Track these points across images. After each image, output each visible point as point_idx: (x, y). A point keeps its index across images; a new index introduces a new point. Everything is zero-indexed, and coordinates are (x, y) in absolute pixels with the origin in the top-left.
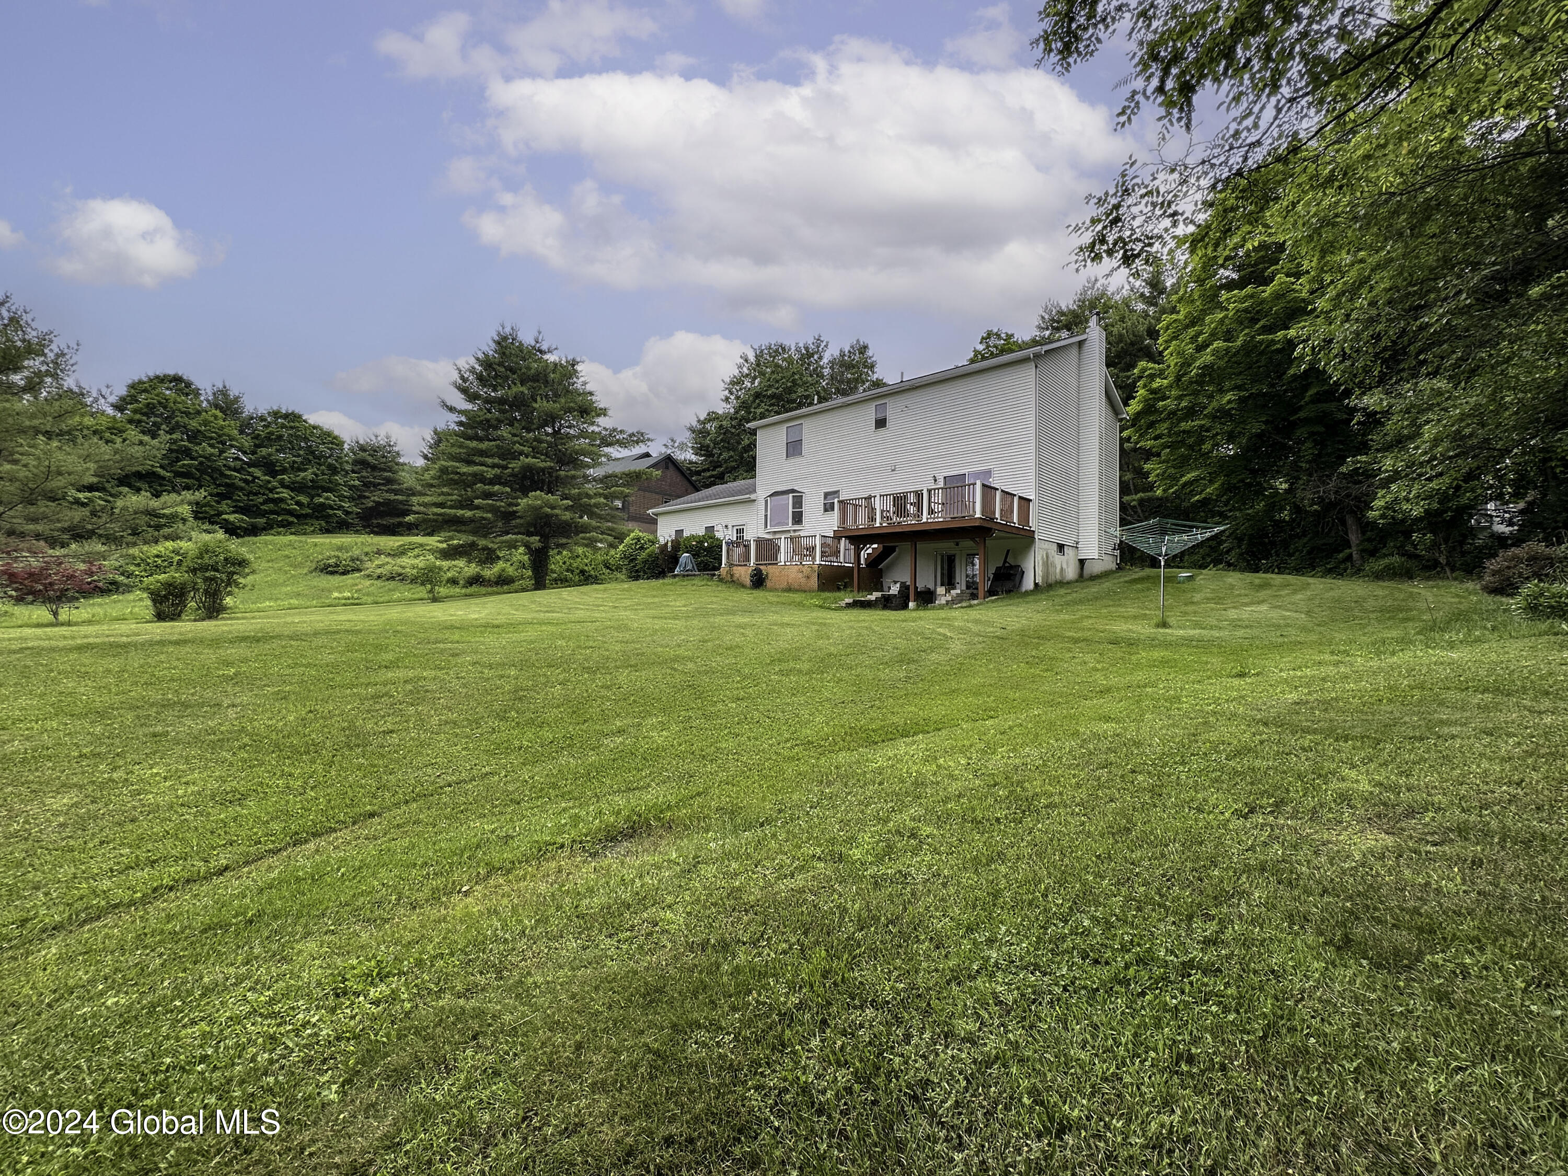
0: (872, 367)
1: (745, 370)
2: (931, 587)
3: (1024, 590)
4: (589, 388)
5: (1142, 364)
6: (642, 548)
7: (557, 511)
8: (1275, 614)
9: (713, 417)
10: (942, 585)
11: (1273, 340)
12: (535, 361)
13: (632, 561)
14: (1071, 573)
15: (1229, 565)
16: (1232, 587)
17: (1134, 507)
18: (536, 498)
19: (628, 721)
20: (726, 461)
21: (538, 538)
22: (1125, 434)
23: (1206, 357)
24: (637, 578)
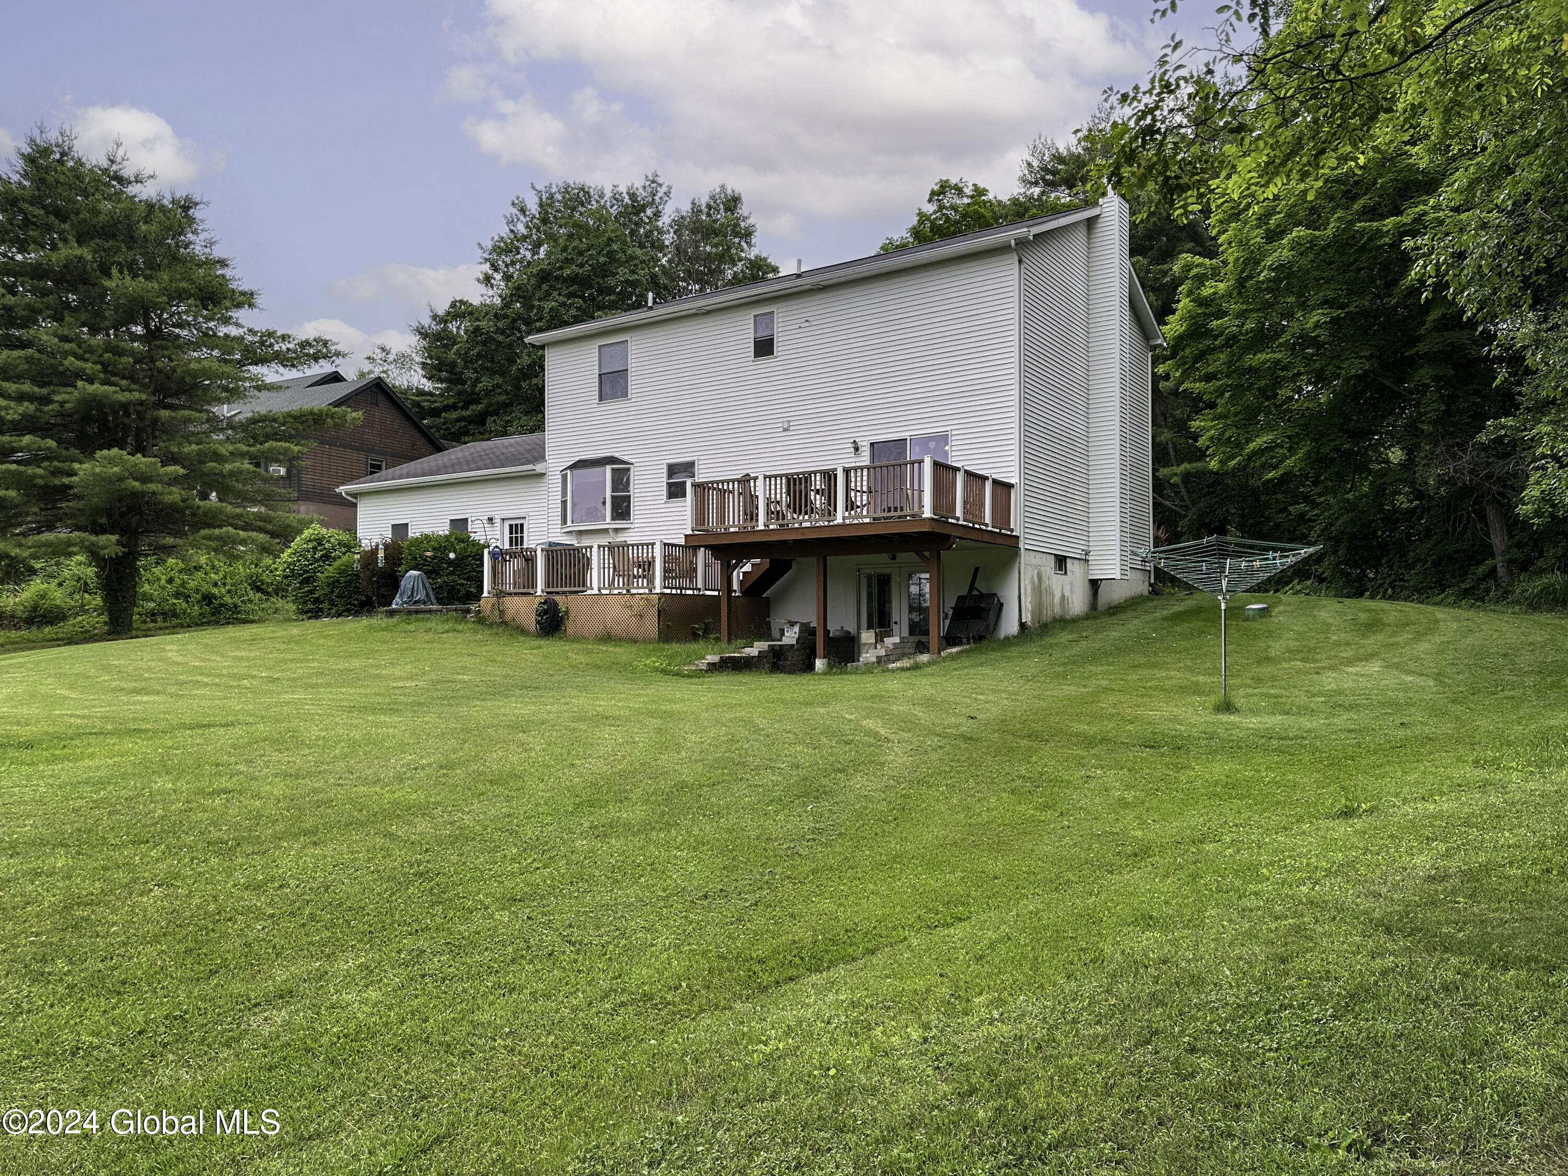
0: (748, 235)
1: (521, 229)
2: (851, 628)
3: (1002, 635)
4: (217, 253)
5: (1186, 258)
6: (326, 557)
7: (152, 487)
8: (1391, 680)
9: (459, 310)
10: (869, 627)
11: (1378, 231)
12: (108, 198)
13: (307, 581)
14: (1078, 603)
15: (1321, 580)
16: (1326, 628)
17: (1175, 485)
18: (111, 461)
19: (300, 968)
20: (488, 393)
21: (114, 538)
22: (1161, 369)
23: (1282, 253)
24: (316, 614)
